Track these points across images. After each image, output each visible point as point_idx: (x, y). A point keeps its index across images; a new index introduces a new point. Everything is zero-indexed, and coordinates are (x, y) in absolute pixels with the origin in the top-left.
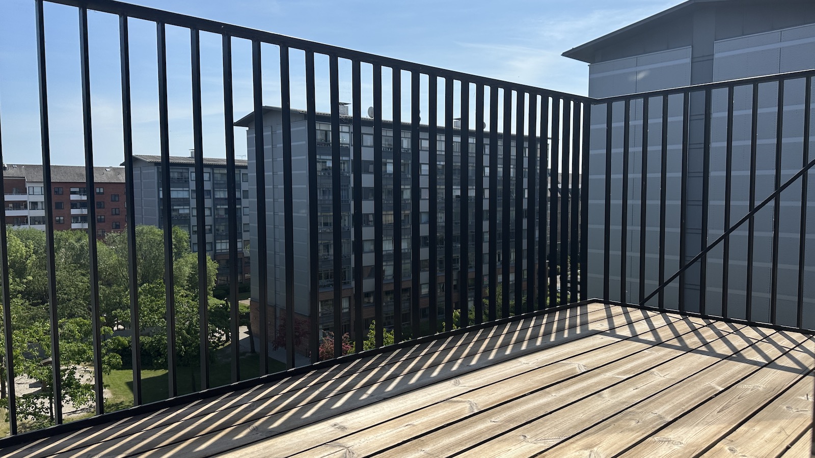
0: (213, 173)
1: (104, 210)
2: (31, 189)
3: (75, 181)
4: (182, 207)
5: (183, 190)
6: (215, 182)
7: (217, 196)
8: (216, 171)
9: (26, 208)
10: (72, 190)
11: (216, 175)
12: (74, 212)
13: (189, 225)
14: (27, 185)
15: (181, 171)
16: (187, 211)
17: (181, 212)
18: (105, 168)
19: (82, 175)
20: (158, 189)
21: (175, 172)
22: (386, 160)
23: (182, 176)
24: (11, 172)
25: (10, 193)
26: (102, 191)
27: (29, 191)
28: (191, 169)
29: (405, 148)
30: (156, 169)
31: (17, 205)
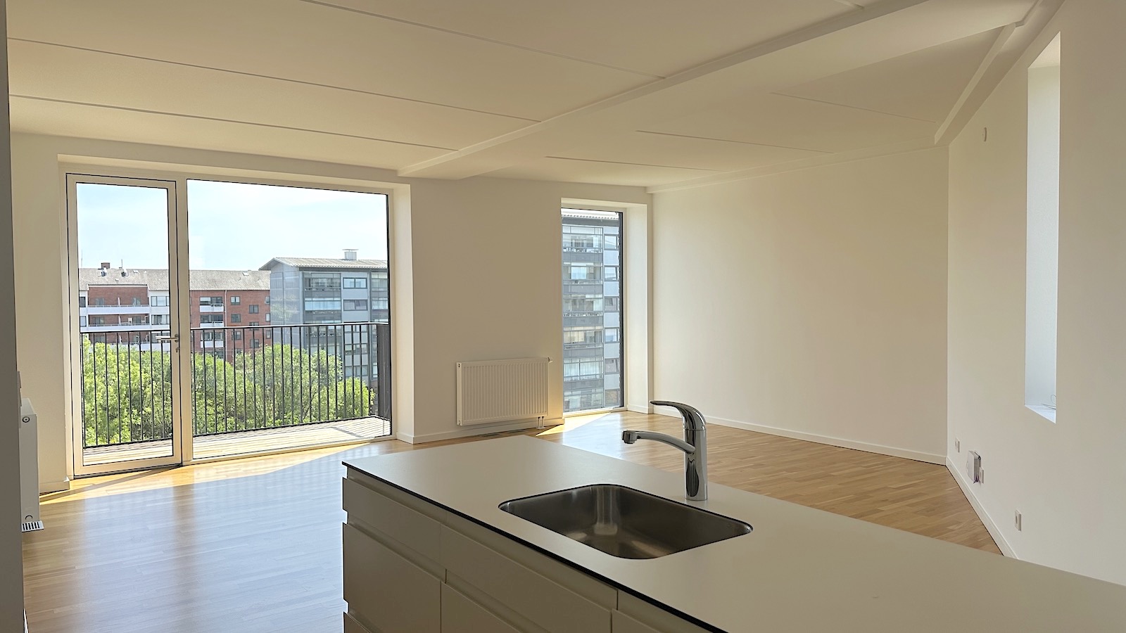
2: (154, 299)
3: (207, 289)
5: (334, 301)
9: (147, 322)
10: (203, 299)
11: (373, 281)
14: (150, 295)
15: (331, 276)
18: (243, 272)
19: (214, 281)
20: (304, 299)
21: (324, 278)
22: (569, 263)
23: (333, 283)
24: (131, 280)
25: (130, 304)
26: (238, 301)
27: (153, 301)
28: (344, 274)
29: (595, 248)
30: (301, 276)
31: (137, 319)
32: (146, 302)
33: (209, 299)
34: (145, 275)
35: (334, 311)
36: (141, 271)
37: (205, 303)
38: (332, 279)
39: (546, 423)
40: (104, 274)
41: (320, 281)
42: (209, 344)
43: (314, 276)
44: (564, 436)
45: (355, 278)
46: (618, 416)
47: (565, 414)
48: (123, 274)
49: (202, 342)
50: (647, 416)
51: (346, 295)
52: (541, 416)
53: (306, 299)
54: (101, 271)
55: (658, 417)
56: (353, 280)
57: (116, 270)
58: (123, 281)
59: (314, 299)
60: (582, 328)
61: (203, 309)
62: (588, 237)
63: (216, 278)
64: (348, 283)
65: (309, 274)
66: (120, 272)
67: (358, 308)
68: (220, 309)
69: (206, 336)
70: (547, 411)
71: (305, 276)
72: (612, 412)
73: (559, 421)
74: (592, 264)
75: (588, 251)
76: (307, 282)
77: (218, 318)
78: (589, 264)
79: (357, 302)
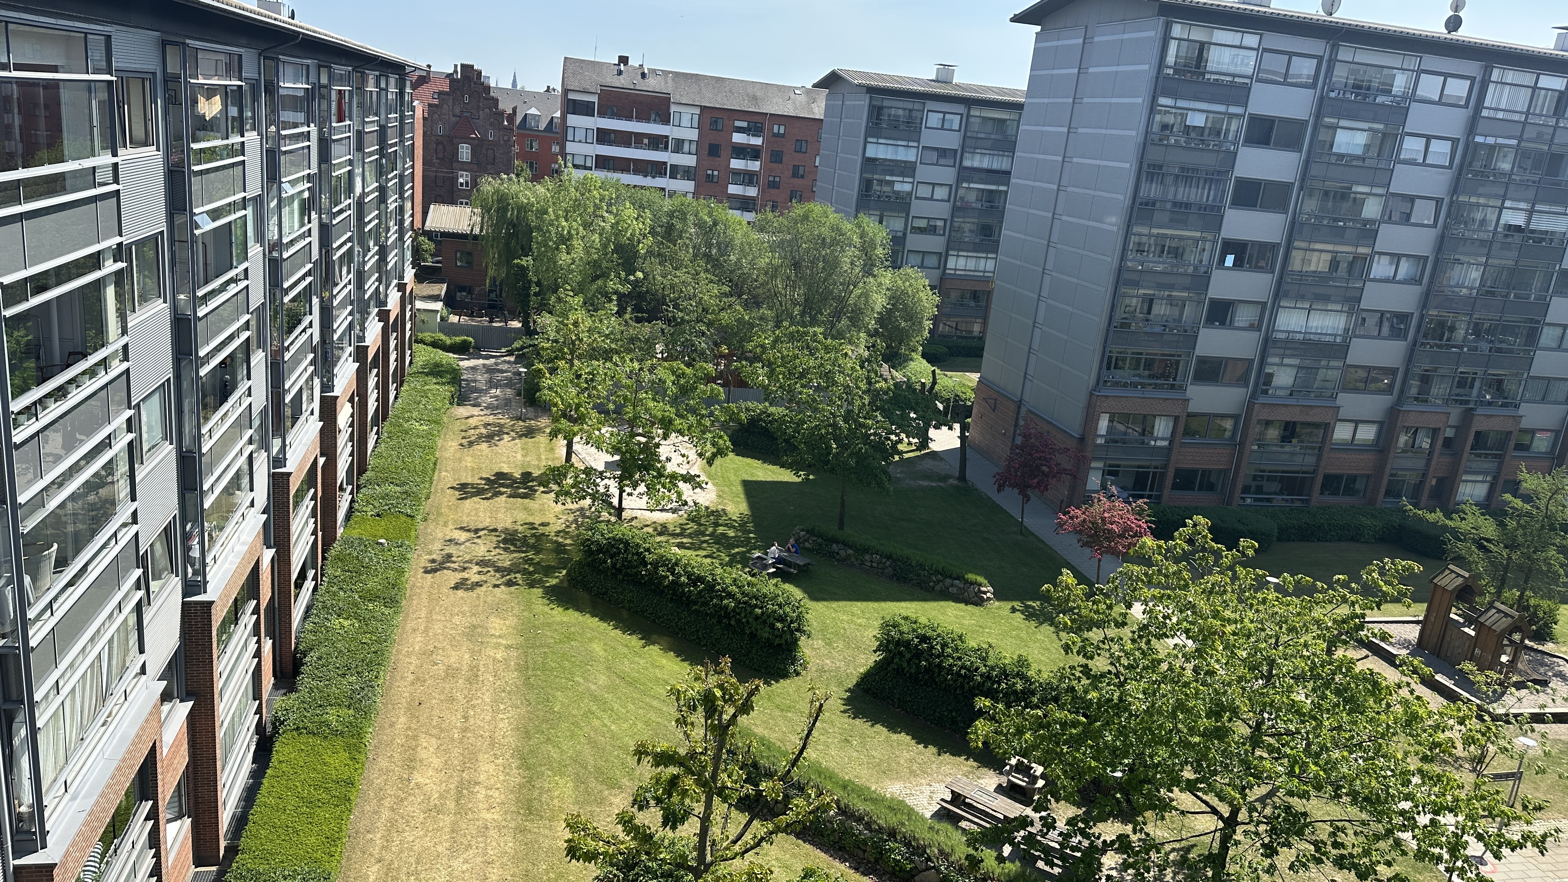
0: (968, 116)
1: (780, 166)
2: (677, 115)
3: (743, 109)
4: (900, 179)
5: (908, 146)
6: (969, 134)
7: (967, 163)
8: (975, 112)
9: (666, 148)
10: (738, 124)
11: (972, 120)
12: (736, 164)
13: (908, 215)
14: (673, 108)
15: (910, 106)
16: (907, 187)
17: (897, 187)
18: (794, 88)
19: (755, 98)
20: (866, 139)
21: (897, 109)
22: (1336, 121)
23: (910, 117)
24: (653, 84)
25: (648, 120)
26: (782, 131)
27: (674, 119)
28: (930, 105)
29: (1395, 96)
30: (867, 101)
31: (656, 142)
32: (665, 119)
33: (744, 124)
34: (670, 80)
35: (906, 162)
36: (666, 73)
37: (740, 130)
38: (910, 111)
40: (620, 73)
41: (893, 112)
42: (739, 190)
43: (886, 103)
45: (945, 113)
48: (643, 75)
49: (730, 186)
51: (928, 138)
53: (870, 140)
54: (617, 67)
56: (941, 115)
57: (635, 69)
58: (643, 85)
59: (881, 141)
60: (1330, 247)
61: (738, 138)
62: (1386, 71)
63: (758, 95)
64: (934, 120)
65: (878, 100)
66: (640, 72)
67: (941, 161)
68: (757, 141)
69: (737, 178)
71: (874, 103)
74: (1381, 127)
75: (1379, 100)
76: (876, 113)
77: (754, 154)
78: (1376, 126)
79: (943, 153)
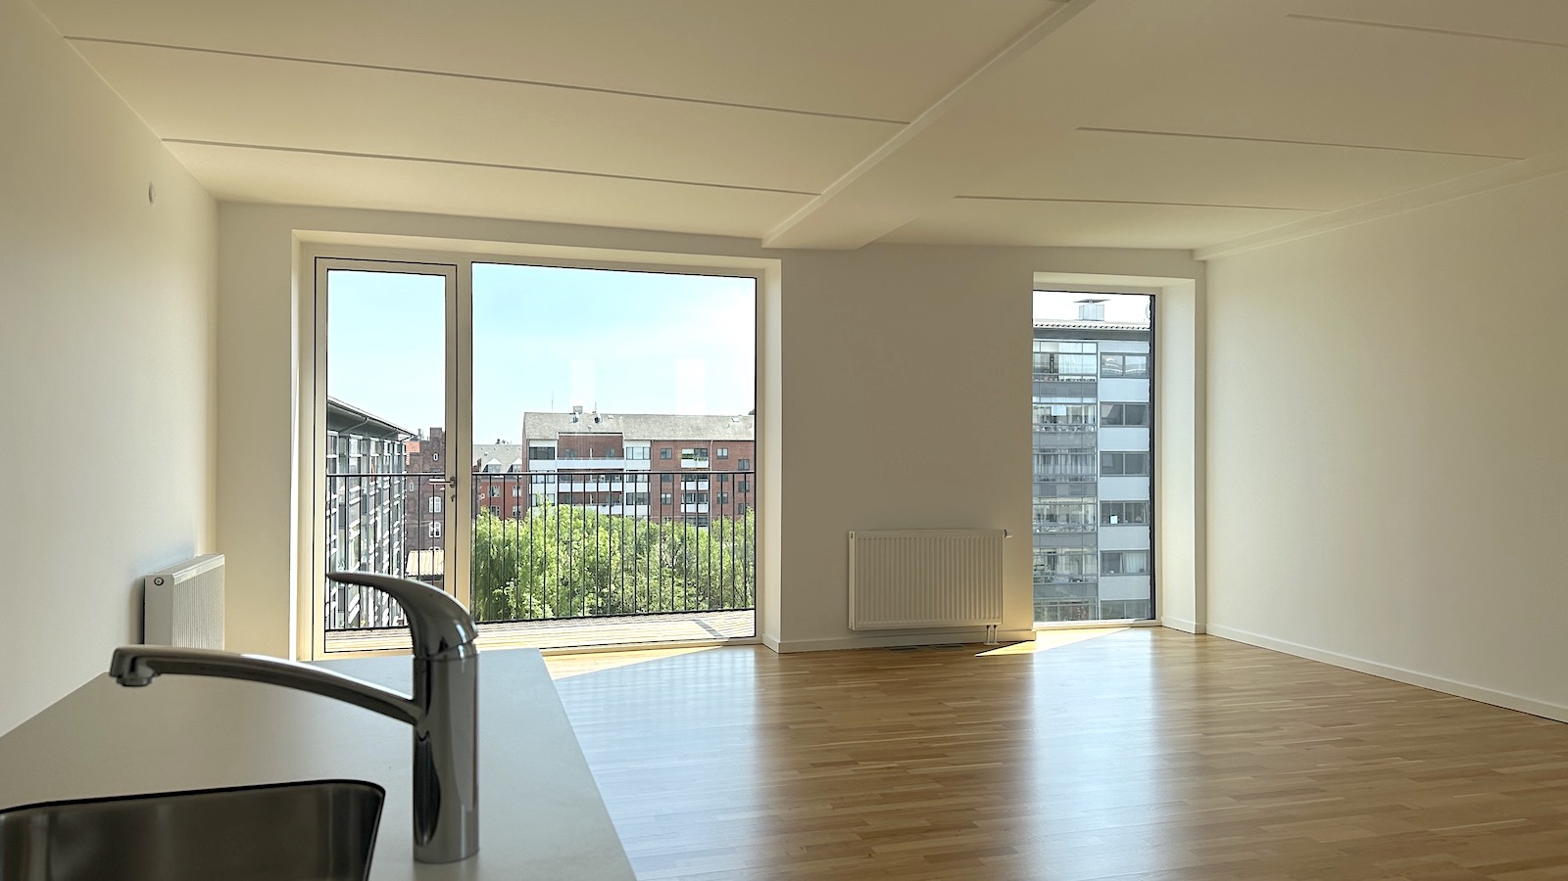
1: (727, 483)
2: (630, 450)
3: (688, 438)
9: (622, 479)
10: (685, 452)
12: (686, 487)
14: (625, 445)
18: (731, 417)
19: (699, 429)
24: (606, 426)
25: (603, 456)
27: (627, 453)
31: (612, 475)
32: (620, 455)
33: (691, 451)
34: (620, 421)
36: (617, 416)
37: (687, 457)
39: (999, 636)
40: (576, 420)
42: (691, 508)
44: (1035, 660)
46: (1146, 635)
47: (1037, 625)
48: (597, 420)
49: (683, 506)
50: (1194, 637)
52: (992, 624)
54: (573, 416)
55: (1212, 640)
57: (589, 415)
58: (596, 428)
61: (686, 464)
63: (701, 425)
66: (594, 417)
68: (704, 464)
69: (688, 498)
70: (1001, 617)
72: (1133, 627)
73: (1024, 635)
77: (702, 476)
